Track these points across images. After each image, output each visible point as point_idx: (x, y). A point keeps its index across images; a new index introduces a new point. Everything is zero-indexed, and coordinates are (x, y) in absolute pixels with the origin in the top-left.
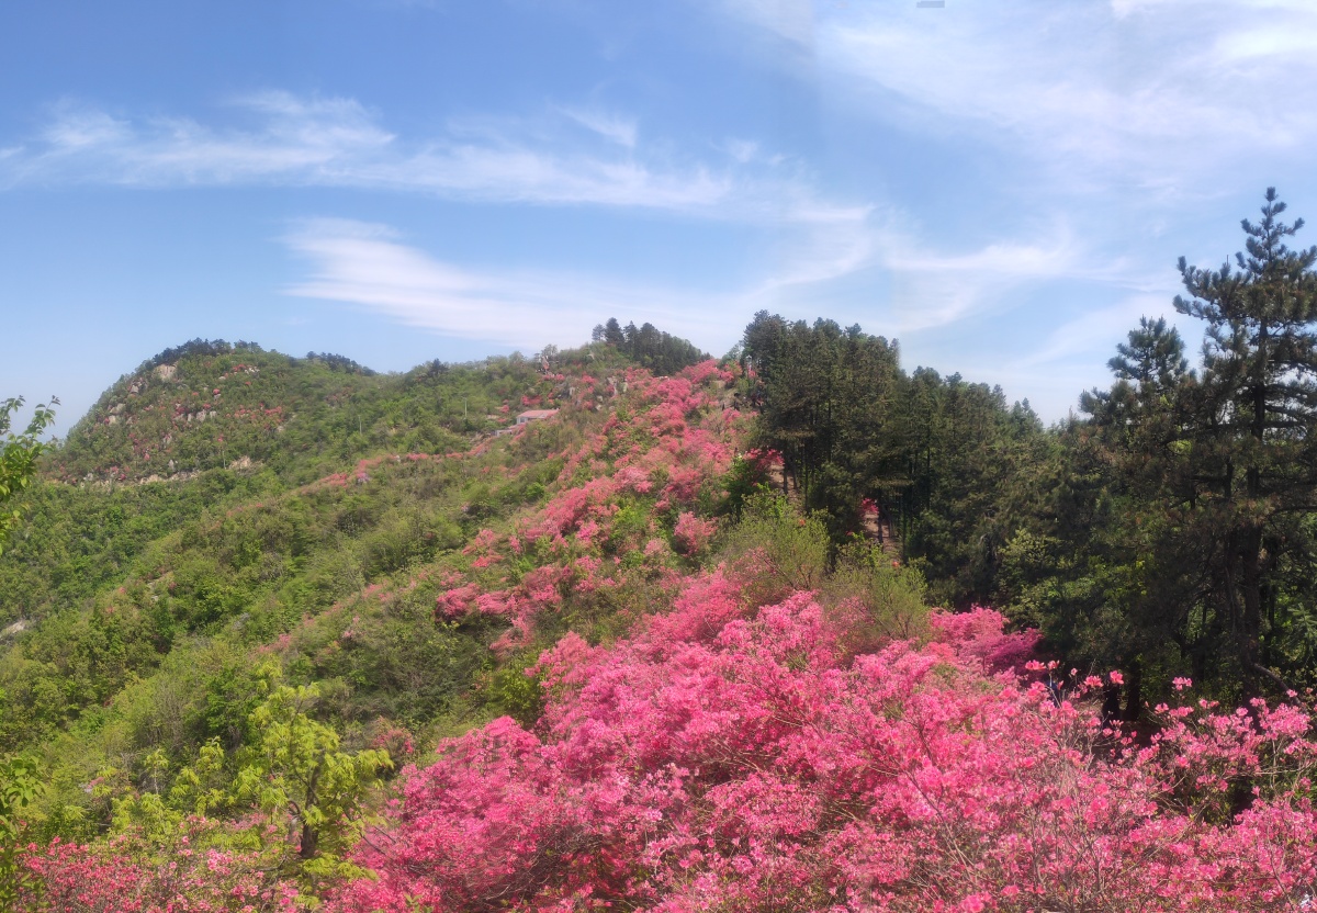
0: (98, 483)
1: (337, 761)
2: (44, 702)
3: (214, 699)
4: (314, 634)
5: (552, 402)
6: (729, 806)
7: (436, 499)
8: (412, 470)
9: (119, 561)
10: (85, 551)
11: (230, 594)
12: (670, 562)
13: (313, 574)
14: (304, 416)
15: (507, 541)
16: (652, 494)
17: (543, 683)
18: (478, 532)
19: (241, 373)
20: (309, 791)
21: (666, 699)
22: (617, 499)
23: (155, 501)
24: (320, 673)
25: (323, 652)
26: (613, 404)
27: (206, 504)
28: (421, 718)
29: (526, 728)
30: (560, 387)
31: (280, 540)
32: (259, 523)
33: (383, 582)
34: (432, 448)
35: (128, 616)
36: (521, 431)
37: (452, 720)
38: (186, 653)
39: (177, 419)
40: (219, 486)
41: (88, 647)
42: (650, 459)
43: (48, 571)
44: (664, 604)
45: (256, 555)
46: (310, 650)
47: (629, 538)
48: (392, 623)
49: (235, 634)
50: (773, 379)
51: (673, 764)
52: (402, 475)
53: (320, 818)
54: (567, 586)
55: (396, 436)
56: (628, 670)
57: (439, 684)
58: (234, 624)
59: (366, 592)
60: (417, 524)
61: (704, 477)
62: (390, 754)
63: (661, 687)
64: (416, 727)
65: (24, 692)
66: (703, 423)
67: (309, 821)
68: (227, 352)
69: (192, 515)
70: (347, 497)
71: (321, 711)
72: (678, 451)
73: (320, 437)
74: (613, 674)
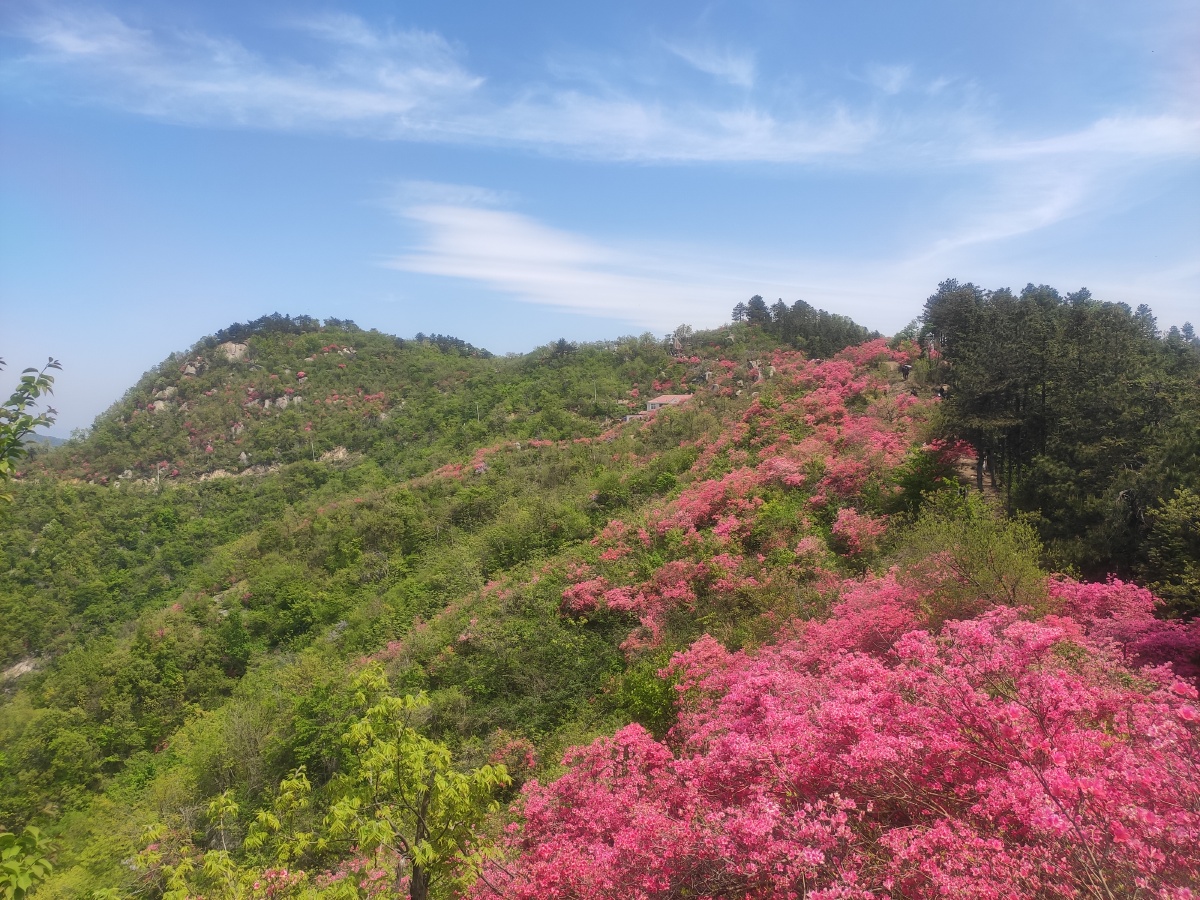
0: (139, 482)
1: (449, 782)
2: (66, 759)
3: (303, 726)
4: (427, 640)
5: (685, 387)
6: (912, 857)
7: (562, 487)
8: (535, 457)
9: (172, 572)
10: (123, 564)
11: (323, 601)
12: (827, 564)
13: (424, 576)
14: (414, 403)
15: (636, 533)
16: (804, 488)
17: (677, 686)
18: (606, 523)
19: (334, 354)
20: (419, 821)
21: (828, 715)
22: (761, 491)
23: (221, 500)
24: (433, 684)
25: (436, 660)
26: (757, 389)
27: (291, 501)
28: (545, 727)
29: (658, 739)
30: (696, 371)
31: (384, 538)
32: (358, 520)
33: (503, 577)
34: (558, 434)
35: (186, 638)
36: (651, 418)
37: (580, 727)
38: (266, 675)
39: (249, 405)
40: (306, 481)
41: (131, 681)
42: (804, 449)
43: (66, 593)
44: (820, 609)
45: (354, 556)
46: (423, 658)
47: (775, 534)
48: (512, 621)
49: (329, 647)
50: (963, 359)
51: (837, 794)
52: (523, 463)
53: (431, 855)
54: (703, 585)
55: (515, 421)
56: (779, 677)
57: (564, 688)
58: (330, 635)
59: (485, 591)
60: (541, 516)
61: (872, 469)
62: (509, 769)
63: (819, 702)
64: (539, 737)
65: (34, 753)
66: (868, 410)
67: (419, 860)
68: (316, 329)
69: (272, 514)
70: (462, 489)
71: (435, 728)
72: (836, 440)
73: (431, 426)
74: (759, 681)
